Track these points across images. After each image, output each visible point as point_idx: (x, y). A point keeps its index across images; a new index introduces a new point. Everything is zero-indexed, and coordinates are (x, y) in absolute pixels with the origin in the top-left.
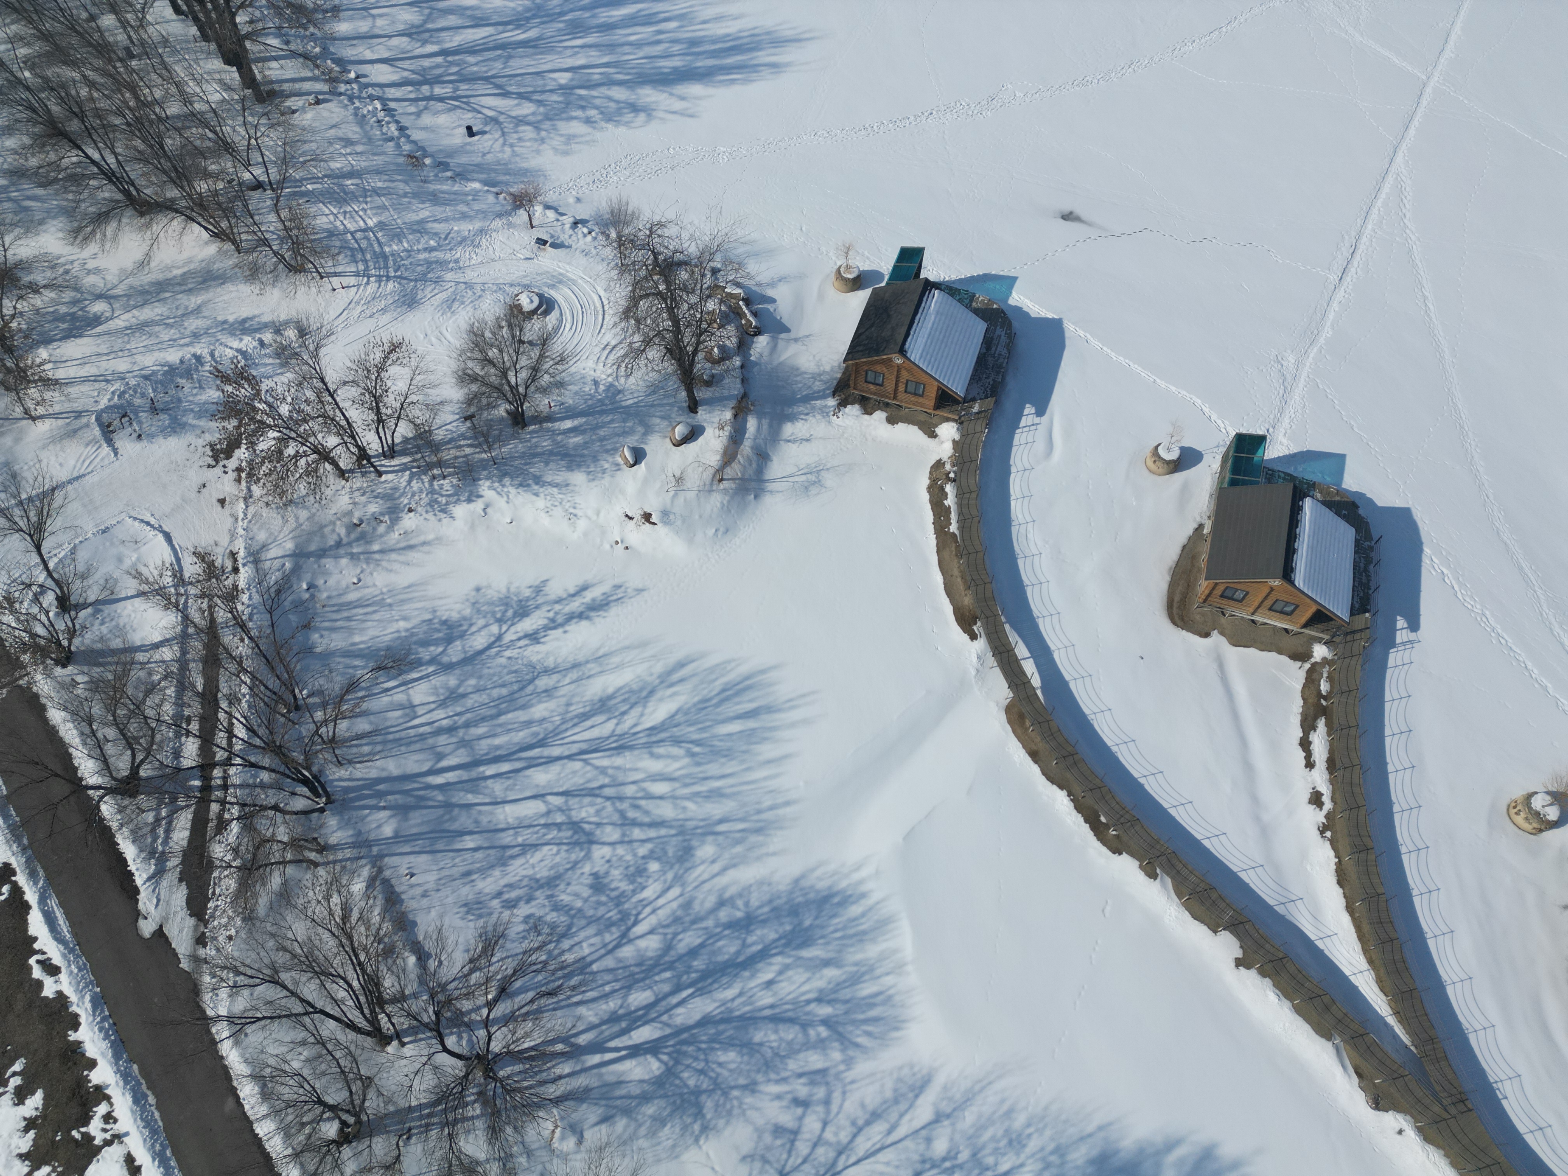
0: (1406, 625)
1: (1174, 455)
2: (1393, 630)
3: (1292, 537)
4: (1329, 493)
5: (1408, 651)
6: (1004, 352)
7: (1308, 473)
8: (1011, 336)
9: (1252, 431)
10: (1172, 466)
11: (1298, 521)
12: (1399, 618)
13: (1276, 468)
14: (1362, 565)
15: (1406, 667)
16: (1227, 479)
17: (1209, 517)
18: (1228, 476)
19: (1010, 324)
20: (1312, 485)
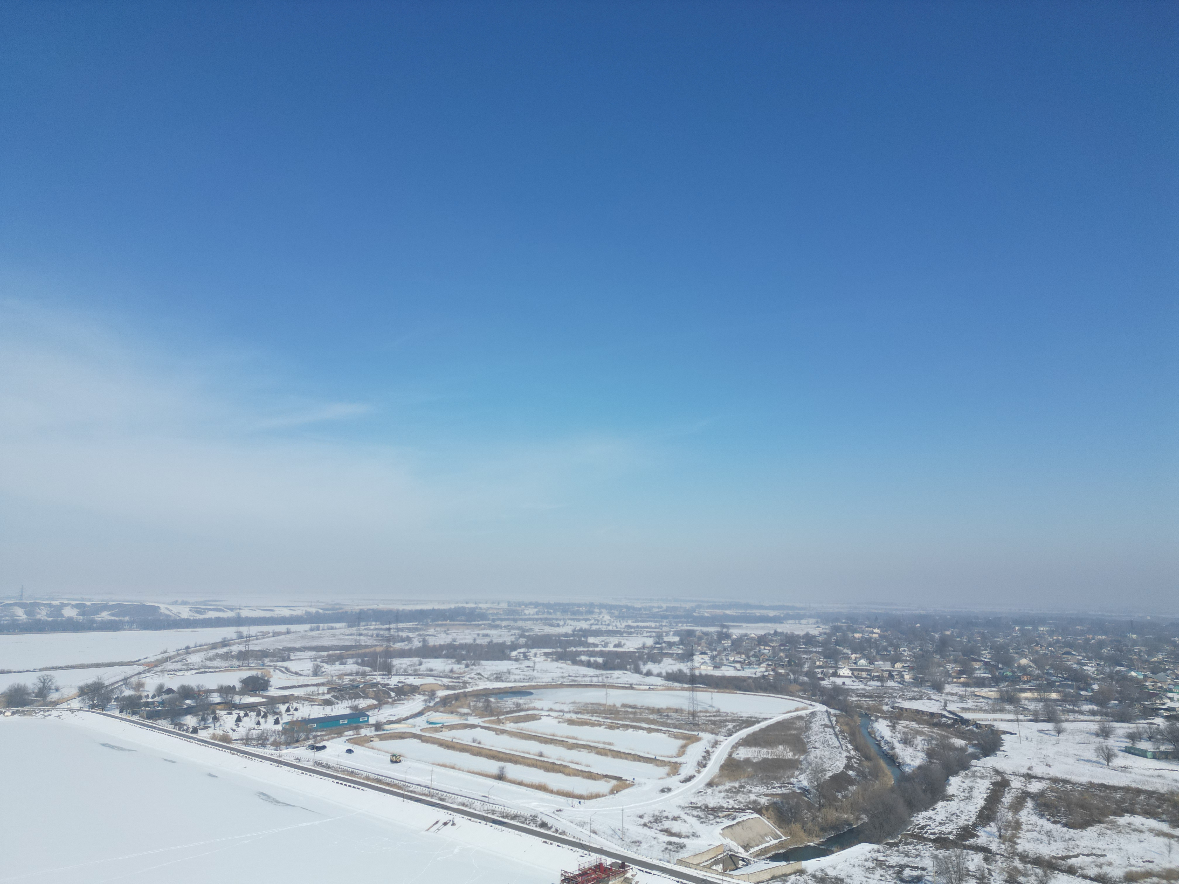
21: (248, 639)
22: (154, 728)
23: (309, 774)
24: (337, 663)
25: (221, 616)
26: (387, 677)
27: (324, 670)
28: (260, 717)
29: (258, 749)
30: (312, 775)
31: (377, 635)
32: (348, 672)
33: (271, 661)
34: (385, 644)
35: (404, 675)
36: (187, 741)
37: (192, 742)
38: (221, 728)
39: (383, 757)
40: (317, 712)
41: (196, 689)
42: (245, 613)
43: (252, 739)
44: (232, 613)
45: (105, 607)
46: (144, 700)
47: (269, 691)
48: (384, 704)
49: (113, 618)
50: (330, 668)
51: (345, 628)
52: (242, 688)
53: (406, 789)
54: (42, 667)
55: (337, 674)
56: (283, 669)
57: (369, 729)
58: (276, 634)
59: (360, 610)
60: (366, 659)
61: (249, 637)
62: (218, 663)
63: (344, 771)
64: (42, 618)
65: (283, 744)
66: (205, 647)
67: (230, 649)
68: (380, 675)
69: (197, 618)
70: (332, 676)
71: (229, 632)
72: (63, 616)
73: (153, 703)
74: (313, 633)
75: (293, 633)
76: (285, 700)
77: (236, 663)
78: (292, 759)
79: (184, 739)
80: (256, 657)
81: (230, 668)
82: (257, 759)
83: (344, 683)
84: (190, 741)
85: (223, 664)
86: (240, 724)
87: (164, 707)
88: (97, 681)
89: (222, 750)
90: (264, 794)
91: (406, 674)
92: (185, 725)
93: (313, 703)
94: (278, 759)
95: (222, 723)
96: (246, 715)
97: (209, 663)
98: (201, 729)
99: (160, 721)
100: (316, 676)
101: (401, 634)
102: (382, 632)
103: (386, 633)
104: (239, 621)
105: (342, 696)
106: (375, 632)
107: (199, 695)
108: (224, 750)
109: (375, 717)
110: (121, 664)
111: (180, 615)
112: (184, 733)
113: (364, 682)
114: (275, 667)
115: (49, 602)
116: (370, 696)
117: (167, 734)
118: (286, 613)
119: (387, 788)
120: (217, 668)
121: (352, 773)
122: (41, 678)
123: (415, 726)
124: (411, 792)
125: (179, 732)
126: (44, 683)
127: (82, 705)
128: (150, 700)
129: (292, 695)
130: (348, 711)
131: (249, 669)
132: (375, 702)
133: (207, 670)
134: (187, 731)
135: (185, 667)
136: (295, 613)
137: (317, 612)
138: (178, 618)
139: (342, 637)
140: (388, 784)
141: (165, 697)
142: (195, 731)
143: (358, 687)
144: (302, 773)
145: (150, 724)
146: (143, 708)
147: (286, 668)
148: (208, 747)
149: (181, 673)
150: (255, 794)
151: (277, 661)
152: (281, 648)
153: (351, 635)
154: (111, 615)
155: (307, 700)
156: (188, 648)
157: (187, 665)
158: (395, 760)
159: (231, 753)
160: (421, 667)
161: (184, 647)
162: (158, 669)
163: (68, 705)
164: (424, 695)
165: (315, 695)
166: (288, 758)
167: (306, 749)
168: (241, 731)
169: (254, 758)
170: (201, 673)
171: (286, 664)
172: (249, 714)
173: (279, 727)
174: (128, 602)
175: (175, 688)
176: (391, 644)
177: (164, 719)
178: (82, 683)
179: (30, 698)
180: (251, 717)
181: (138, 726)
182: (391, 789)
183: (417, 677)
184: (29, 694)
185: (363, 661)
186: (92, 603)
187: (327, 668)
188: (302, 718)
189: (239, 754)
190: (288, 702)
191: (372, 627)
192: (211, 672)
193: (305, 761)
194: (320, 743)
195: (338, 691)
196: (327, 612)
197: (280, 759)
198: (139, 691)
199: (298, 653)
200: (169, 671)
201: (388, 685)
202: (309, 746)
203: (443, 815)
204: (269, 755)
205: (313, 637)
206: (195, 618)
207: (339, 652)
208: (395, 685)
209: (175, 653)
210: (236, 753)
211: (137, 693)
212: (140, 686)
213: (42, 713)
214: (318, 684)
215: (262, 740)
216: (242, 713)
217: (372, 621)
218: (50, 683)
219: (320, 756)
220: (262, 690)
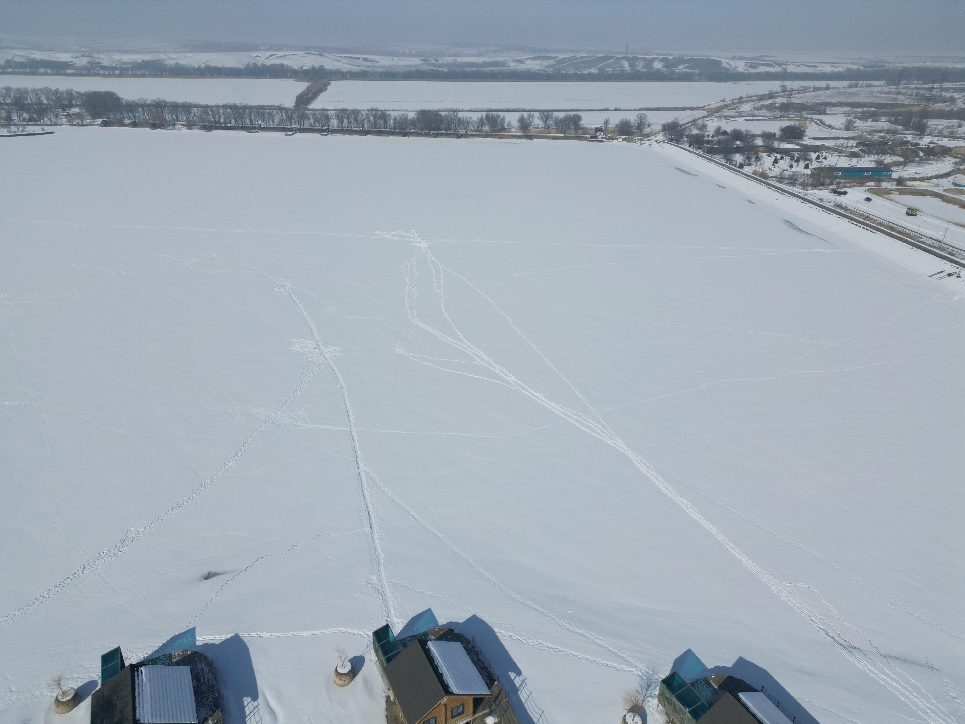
0: (515, 675)
1: (348, 668)
2: (511, 682)
3: (435, 668)
4: (436, 632)
5: (525, 687)
6: (210, 676)
7: (420, 629)
8: (210, 664)
9: (380, 626)
10: (351, 674)
11: (432, 658)
12: (509, 673)
13: (404, 637)
14: (476, 659)
15: (531, 697)
16: (384, 661)
17: (389, 689)
18: (383, 659)
19: (205, 657)
20: (426, 634)
21: (790, 93)
22: (712, 160)
23: (829, 212)
24: (870, 120)
25: (770, 71)
26: (919, 137)
27: (856, 125)
28: (794, 161)
29: (788, 187)
30: (832, 213)
31: (917, 95)
32: (880, 129)
33: (809, 114)
34: (924, 104)
35: (939, 136)
36: (735, 173)
37: (738, 175)
38: (761, 166)
39: (899, 208)
40: (843, 162)
41: (744, 133)
42: (791, 69)
43: (785, 178)
44: (780, 68)
45: (682, 61)
46: (706, 139)
47: (804, 140)
48: (910, 162)
49: (687, 70)
50: (862, 124)
51: (884, 86)
52: (781, 135)
53: (917, 239)
54: (639, 107)
55: (868, 130)
56: (818, 122)
57: (890, 183)
58: (816, 89)
59: (904, 67)
60: (900, 118)
61: (792, 91)
62: (763, 112)
63: (860, 215)
64: (640, 70)
65: (810, 186)
66: (755, 98)
67: (774, 101)
68: (911, 134)
69: (750, 72)
70: (863, 132)
71: (775, 86)
72: (653, 68)
73: (712, 141)
74: (851, 90)
75: (832, 88)
76: (816, 149)
77: (778, 113)
78: (816, 198)
79: (733, 171)
80: (796, 110)
81: (773, 118)
82: (787, 194)
83: (873, 139)
84: (737, 174)
85: (768, 114)
86: (777, 165)
87: (720, 145)
88: (675, 121)
89: (760, 184)
90: (789, 222)
91: (940, 135)
92: (734, 160)
93: (841, 154)
94: (804, 196)
95: (762, 162)
96: (782, 158)
97: (756, 112)
98: (746, 166)
99: (716, 156)
100: (848, 130)
101: (944, 94)
102: (922, 92)
103: (927, 93)
104: (785, 76)
105: (869, 150)
106: (915, 91)
107: (747, 138)
108: (762, 184)
109: (898, 173)
110: (692, 109)
111: (737, 69)
112: (733, 167)
113: (893, 140)
114: (811, 120)
115: (644, 56)
116: (897, 153)
117: (721, 166)
118: (828, 69)
119: (898, 235)
120: (762, 117)
121: (867, 218)
122: (639, 116)
123: (938, 186)
124: (922, 242)
125: (730, 166)
126: (641, 120)
127: (664, 139)
128: (710, 139)
129: (823, 145)
130: (873, 165)
131: (789, 120)
132: (901, 159)
133: (754, 118)
134: (735, 165)
135: (737, 114)
136: (836, 70)
137: (858, 69)
138: (735, 72)
139: (879, 95)
140: (900, 232)
141: (721, 137)
142: (741, 166)
143: (886, 144)
144: (823, 211)
145: (709, 157)
146: (705, 145)
147: (822, 122)
148: (750, 180)
149: (734, 119)
150: (782, 221)
151: (814, 114)
152: (819, 102)
153: (889, 93)
154: (686, 68)
155: (836, 151)
156: (741, 98)
157: (740, 112)
158: (911, 212)
159: (767, 187)
160: (959, 129)
161: (738, 97)
162: (718, 114)
163: (656, 137)
164: (955, 157)
165: (844, 147)
166: (812, 197)
167: (829, 192)
168: (777, 171)
169: (784, 193)
170: (749, 120)
171: (821, 117)
172: (785, 158)
173: (808, 171)
174: (698, 57)
175: (729, 131)
176: (930, 104)
177: (719, 155)
178: (664, 122)
179: (632, 130)
180: (786, 160)
181: (701, 158)
182: (902, 237)
183: (953, 139)
184: (632, 127)
185: (896, 119)
186: (673, 57)
187: (859, 124)
188: (829, 166)
189: (773, 188)
190: (818, 151)
191: (913, 86)
192: (757, 120)
193: (826, 202)
194: (842, 188)
195: (867, 146)
196: (868, 69)
197: (806, 197)
198: (703, 131)
199: (834, 108)
200: (725, 117)
201: (918, 144)
202: (832, 190)
203: (949, 267)
204: (797, 192)
205: (850, 94)
206: (748, 72)
207: (873, 109)
208: (925, 145)
209: (731, 102)
210: (770, 187)
211: (701, 133)
212: (704, 127)
213: (640, 141)
214: (849, 137)
215: (793, 180)
216: (779, 156)
217: (915, 80)
218: (644, 120)
219: (840, 199)
220: (798, 139)
